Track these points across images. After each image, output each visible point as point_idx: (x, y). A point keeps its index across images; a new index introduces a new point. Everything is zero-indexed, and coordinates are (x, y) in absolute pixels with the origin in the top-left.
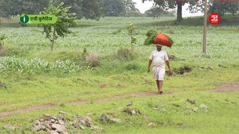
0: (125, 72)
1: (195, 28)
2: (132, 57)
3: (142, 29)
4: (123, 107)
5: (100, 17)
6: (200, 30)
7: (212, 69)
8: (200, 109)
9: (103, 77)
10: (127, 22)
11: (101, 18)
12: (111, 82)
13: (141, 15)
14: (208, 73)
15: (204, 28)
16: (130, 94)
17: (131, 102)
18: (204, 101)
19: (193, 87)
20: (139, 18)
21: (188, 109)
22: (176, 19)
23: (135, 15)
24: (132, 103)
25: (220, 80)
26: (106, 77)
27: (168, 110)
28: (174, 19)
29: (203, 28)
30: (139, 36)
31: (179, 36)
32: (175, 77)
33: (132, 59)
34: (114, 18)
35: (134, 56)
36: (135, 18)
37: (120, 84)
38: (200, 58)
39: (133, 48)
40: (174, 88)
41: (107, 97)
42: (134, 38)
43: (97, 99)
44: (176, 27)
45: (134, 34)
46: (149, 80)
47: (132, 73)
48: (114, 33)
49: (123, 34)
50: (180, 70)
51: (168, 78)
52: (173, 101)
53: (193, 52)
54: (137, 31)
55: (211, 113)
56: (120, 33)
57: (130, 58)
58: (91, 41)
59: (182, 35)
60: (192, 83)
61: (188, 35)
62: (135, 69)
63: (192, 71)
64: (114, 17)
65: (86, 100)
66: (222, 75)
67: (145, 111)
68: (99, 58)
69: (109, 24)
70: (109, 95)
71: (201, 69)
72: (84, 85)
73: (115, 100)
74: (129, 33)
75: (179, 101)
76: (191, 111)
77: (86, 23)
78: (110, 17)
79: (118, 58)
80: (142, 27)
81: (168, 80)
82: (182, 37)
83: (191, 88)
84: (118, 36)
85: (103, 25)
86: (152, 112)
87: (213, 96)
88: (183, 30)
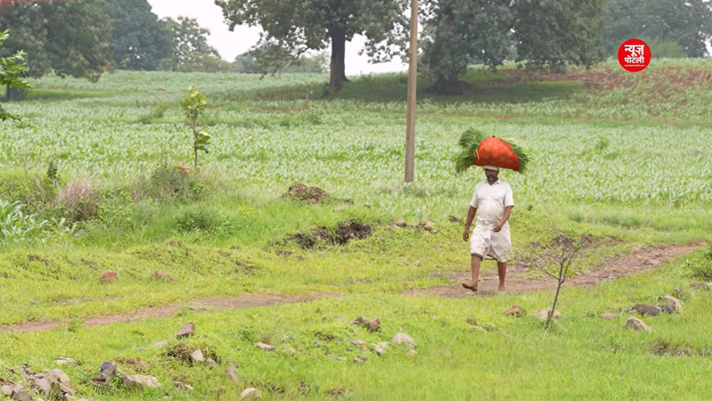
0: (176, 237)
1: (383, 106)
2: (195, 191)
3: (227, 107)
4: (165, 342)
5: (102, 72)
6: (397, 114)
7: (429, 230)
8: (394, 348)
9: (108, 251)
10: (183, 88)
11: (106, 73)
12: (133, 267)
13: (225, 68)
14: (420, 241)
15: (410, 107)
16: (187, 302)
17: (191, 325)
18: (406, 324)
19: (374, 283)
20: (220, 75)
21: (359, 346)
22: (329, 81)
23: (207, 68)
24: (193, 328)
25: (455, 262)
26: (118, 251)
27: (301, 351)
28: (322, 82)
29: (406, 107)
30: (217, 128)
31: (337, 131)
32: (324, 252)
33: (196, 199)
34: (143, 74)
35: (202, 188)
36: (205, 74)
37: (160, 272)
38: (396, 195)
39: (201, 165)
40: (318, 284)
41: (119, 312)
42: (201, 135)
43: (89, 317)
44: (328, 104)
45: (203, 123)
46: (246, 259)
47: (196, 241)
48: (145, 121)
49: (170, 123)
50: (337, 233)
51: (303, 256)
52: (317, 322)
53: (376, 179)
54: (211, 114)
55: (425, 359)
56: (160, 119)
57: (190, 195)
58: (73, 142)
59: (344, 129)
60: (370, 269)
61: (363, 127)
62: (204, 227)
63: (374, 234)
64: (143, 72)
65: (54, 320)
66: (460, 248)
67: (234, 354)
68: (97, 195)
69: (128, 92)
70: (125, 304)
71: (398, 229)
72: (48, 275)
73: (142, 321)
74: (189, 121)
75: (335, 324)
76: (367, 353)
77: (58, 88)
78: (131, 72)
79: (155, 195)
80: (227, 101)
81: (301, 262)
82: (344, 132)
83: (368, 285)
84: (156, 129)
85: (110, 95)
86: (252, 354)
87: (433, 309)
88: (348, 114)
